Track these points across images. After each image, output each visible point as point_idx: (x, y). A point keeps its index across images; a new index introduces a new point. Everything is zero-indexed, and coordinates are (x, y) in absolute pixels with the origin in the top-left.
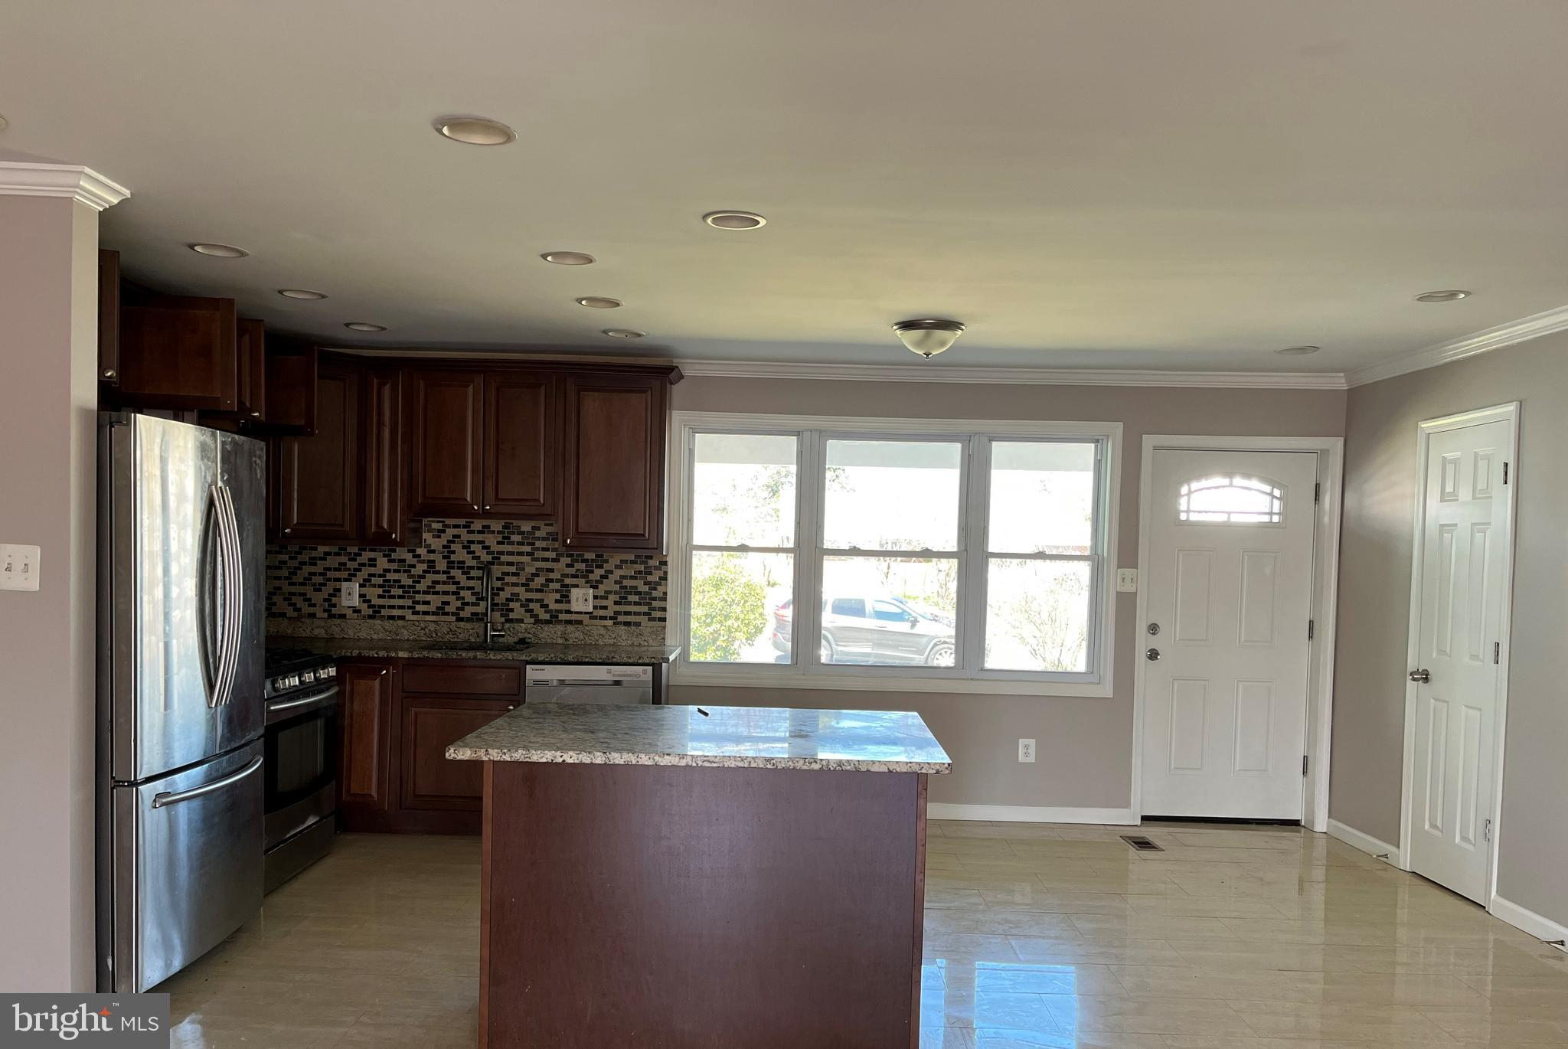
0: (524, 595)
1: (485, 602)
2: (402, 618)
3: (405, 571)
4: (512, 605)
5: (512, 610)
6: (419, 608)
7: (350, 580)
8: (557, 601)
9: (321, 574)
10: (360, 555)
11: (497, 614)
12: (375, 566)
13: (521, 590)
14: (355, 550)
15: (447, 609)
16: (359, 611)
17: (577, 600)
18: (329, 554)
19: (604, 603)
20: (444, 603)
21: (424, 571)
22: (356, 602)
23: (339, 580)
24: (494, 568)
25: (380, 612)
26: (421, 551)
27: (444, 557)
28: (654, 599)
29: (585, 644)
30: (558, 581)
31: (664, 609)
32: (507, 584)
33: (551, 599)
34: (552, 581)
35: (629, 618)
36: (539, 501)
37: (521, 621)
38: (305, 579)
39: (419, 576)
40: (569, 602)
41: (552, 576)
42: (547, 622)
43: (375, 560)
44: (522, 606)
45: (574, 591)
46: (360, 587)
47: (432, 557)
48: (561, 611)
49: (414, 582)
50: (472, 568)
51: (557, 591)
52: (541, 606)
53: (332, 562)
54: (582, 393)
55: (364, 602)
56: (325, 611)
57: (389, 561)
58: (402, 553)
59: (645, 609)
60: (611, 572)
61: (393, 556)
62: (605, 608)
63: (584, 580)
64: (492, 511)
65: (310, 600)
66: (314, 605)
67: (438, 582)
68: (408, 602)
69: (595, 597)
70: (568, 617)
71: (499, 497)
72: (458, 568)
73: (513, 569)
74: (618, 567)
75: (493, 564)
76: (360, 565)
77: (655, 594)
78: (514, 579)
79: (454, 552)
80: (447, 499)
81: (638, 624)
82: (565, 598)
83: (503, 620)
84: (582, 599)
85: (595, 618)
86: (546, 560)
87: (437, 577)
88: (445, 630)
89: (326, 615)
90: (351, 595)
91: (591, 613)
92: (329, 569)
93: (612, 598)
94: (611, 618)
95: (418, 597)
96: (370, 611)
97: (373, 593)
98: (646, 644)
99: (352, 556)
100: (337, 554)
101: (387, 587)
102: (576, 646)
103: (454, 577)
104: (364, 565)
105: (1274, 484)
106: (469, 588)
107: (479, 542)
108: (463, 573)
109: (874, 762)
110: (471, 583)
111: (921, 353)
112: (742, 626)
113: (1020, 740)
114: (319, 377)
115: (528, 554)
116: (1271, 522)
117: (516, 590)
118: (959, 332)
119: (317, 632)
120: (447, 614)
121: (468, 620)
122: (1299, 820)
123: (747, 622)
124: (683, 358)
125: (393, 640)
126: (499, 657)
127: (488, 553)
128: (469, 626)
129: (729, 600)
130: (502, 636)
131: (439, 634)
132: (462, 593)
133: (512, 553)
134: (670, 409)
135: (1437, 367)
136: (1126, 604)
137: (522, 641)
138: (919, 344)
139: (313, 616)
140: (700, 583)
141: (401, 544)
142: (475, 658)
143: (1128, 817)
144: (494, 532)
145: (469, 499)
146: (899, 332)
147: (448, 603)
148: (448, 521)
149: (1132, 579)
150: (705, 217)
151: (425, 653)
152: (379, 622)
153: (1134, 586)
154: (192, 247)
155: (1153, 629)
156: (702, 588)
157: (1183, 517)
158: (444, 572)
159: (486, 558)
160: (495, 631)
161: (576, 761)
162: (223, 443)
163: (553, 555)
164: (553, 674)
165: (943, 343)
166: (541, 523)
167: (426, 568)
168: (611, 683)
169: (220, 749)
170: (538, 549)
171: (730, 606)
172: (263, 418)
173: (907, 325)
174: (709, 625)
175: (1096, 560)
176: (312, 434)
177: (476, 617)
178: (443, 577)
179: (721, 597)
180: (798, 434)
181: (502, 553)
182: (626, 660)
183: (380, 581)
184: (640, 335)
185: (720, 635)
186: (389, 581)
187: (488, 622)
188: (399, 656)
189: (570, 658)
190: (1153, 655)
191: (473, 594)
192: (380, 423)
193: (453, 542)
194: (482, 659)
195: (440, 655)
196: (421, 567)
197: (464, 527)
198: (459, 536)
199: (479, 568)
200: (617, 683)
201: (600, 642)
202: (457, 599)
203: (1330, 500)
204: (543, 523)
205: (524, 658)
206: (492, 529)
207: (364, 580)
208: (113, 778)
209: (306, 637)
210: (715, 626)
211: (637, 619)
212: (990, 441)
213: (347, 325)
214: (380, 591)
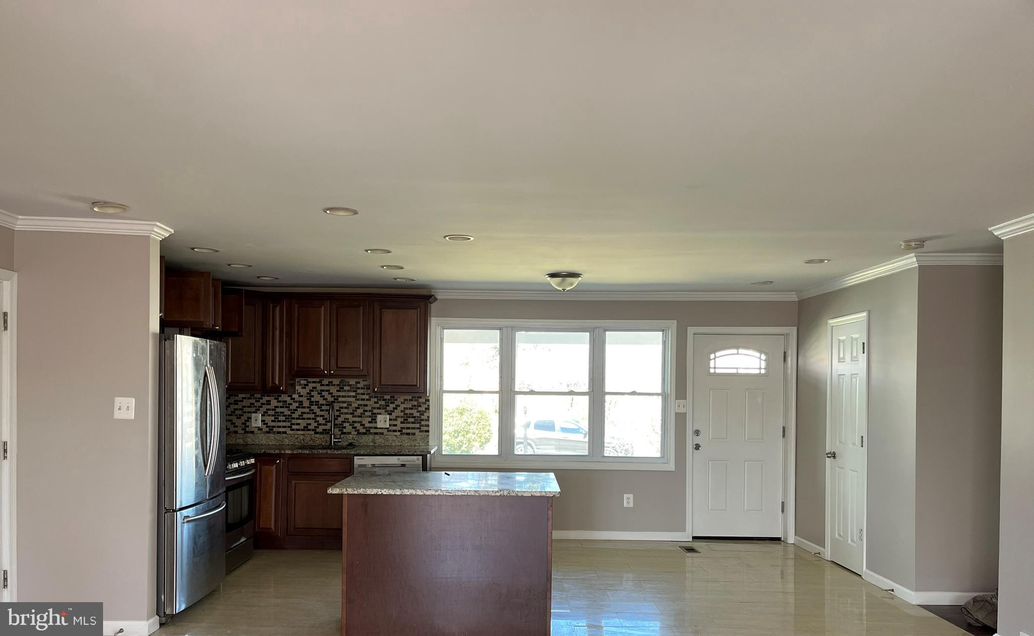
0: (351, 419)
1: (330, 423)
2: (285, 433)
3: (286, 407)
4: (345, 425)
5: (345, 427)
6: (294, 427)
7: (257, 413)
8: (369, 422)
9: (240, 409)
10: (262, 399)
11: (337, 430)
12: (270, 404)
13: (350, 416)
14: (259, 396)
15: (310, 427)
16: (262, 429)
17: (380, 421)
18: (245, 398)
19: (395, 423)
20: (307, 424)
21: (297, 407)
22: (259, 424)
23: (250, 412)
24: (335, 404)
25: (272, 430)
26: (295, 396)
27: (308, 399)
28: (423, 420)
29: (385, 445)
30: (370, 411)
31: (428, 426)
32: (342, 413)
33: (366, 421)
34: (366, 411)
35: (408, 431)
36: (360, 368)
37: (350, 433)
38: (232, 412)
39: (294, 410)
40: (376, 422)
41: (366, 408)
42: (364, 434)
43: (270, 401)
44: (350, 425)
45: (379, 416)
46: (262, 416)
47: (301, 399)
48: (371, 428)
49: (291, 413)
50: (323, 405)
51: (370, 417)
52: (361, 425)
53: (246, 403)
54: (383, 310)
55: (264, 424)
56: (243, 429)
57: (278, 402)
58: (284, 397)
59: (418, 426)
60: (399, 406)
61: (280, 399)
62: (396, 425)
63: (384, 410)
64: (335, 374)
65: (235, 423)
66: (237, 426)
67: (304, 413)
68: (288, 424)
69: (390, 420)
70: (376, 431)
71: (339, 366)
72: (316, 405)
73: (345, 405)
74: (403, 402)
75: (334, 402)
76: (262, 404)
77: (423, 417)
78: (346, 411)
79: (313, 396)
80: (310, 368)
81: (414, 434)
82: (374, 420)
83: (340, 433)
84: (383, 421)
85: (390, 431)
86: (363, 400)
87: (304, 410)
88: (308, 439)
89: (243, 432)
90: (257, 420)
91: (388, 428)
92: (245, 407)
93: (400, 420)
94: (399, 431)
95: (293, 421)
96: (267, 429)
97: (269, 419)
98: (418, 445)
99: (258, 400)
100: (249, 398)
101: (276, 416)
102: (380, 446)
103: (313, 410)
104: (264, 404)
105: (761, 352)
106: (321, 416)
107: (327, 391)
108: (318, 408)
109: (525, 492)
110: (322, 413)
111: (561, 289)
112: (477, 438)
113: (625, 495)
114: (245, 304)
115: (353, 397)
116: (760, 373)
117: (347, 416)
118: (580, 279)
119: (238, 441)
120: (310, 430)
121: (321, 433)
122: (780, 538)
123: (480, 435)
124: (437, 289)
125: (280, 445)
126: (340, 452)
127: (331, 397)
128: (321, 436)
129: (469, 422)
130: (340, 442)
131: (305, 441)
132: (318, 419)
133: (343, 397)
134: (430, 317)
135: (834, 291)
136: (681, 419)
137: (351, 444)
138: (559, 285)
139: (236, 432)
140: (451, 411)
141: (285, 393)
142: (327, 453)
143: (685, 537)
144: (335, 385)
145: (322, 368)
146: (549, 279)
147: (310, 424)
148: (310, 380)
149: (684, 405)
150: (445, 237)
151: (300, 451)
152: (273, 435)
153: (685, 409)
154: (193, 249)
155: (697, 433)
156: (452, 414)
157: (712, 371)
158: (308, 407)
159: (330, 399)
160: (336, 439)
161: (388, 494)
162: (210, 346)
163: (367, 397)
164: (368, 461)
165: (571, 284)
166: (361, 380)
167: (298, 405)
168: (400, 465)
169: (209, 496)
170: (359, 394)
171: (470, 425)
172: (220, 330)
173: (553, 275)
174: (456, 437)
175: (664, 395)
176: (241, 336)
177: (325, 432)
178: (307, 410)
179: (464, 420)
180: (500, 329)
181: (340, 396)
182: (407, 453)
183: (273, 413)
184: (413, 280)
185: (463, 443)
186: (278, 412)
187: (332, 434)
188: (286, 452)
189: (378, 453)
190: (697, 447)
191: (323, 419)
192: (274, 328)
193: (313, 391)
194: (331, 454)
195: (308, 452)
196: (295, 405)
197: (319, 382)
198: (316, 388)
199: (327, 405)
200: (403, 465)
201: (393, 444)
202: (315, 422)
203: (791, 360)
204: (362, 379)
205: (353, 453)
206: (334, 383)
207: (264, 412)
208: (165, 508)
209: (232, 444)
210: (461, 438)
211: (414, 431)
212: (605, 331)
213: (258, 277)
214: (273, 418)
